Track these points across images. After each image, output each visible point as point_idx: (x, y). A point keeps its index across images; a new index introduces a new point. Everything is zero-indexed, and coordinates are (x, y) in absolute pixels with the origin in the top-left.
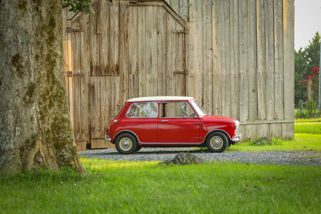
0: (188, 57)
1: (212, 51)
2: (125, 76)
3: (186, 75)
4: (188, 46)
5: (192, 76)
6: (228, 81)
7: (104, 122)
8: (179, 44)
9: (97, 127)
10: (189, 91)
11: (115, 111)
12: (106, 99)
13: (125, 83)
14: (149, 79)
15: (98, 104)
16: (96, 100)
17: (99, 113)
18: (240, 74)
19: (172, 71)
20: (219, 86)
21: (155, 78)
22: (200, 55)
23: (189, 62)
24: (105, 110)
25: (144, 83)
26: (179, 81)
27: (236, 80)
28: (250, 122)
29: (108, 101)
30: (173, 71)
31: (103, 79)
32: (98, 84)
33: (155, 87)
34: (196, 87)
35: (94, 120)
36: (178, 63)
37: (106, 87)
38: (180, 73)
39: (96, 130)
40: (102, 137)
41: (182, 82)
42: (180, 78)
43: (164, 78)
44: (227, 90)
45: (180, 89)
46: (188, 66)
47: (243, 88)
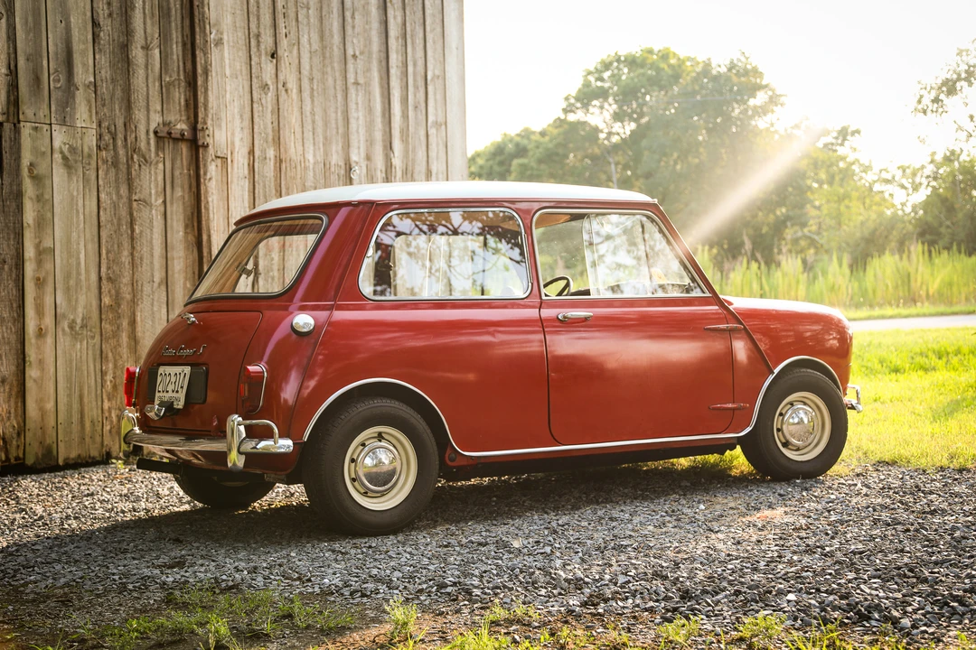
0: (206, 72)
1: (275, 61)
3: (200, 150)
4: (201, 24)
5: (219, 154)
8: (169, 9)
10: (211, 216)
14: (65, 149)
18: (351, 167)
19: (149, 124)
21: (86, 150)
22: (241, 70)
23: (210, 93)
25: (42, 169)
26: (177, 173)
30: (153, 126)
33: (90, 190)
34: (234, 204)
36: (168, 90)
38: (178, 136)
41: (186, 177)
42: (179, 158)
43: (121, 152)
45: (181, 210)
46: (205, 109)
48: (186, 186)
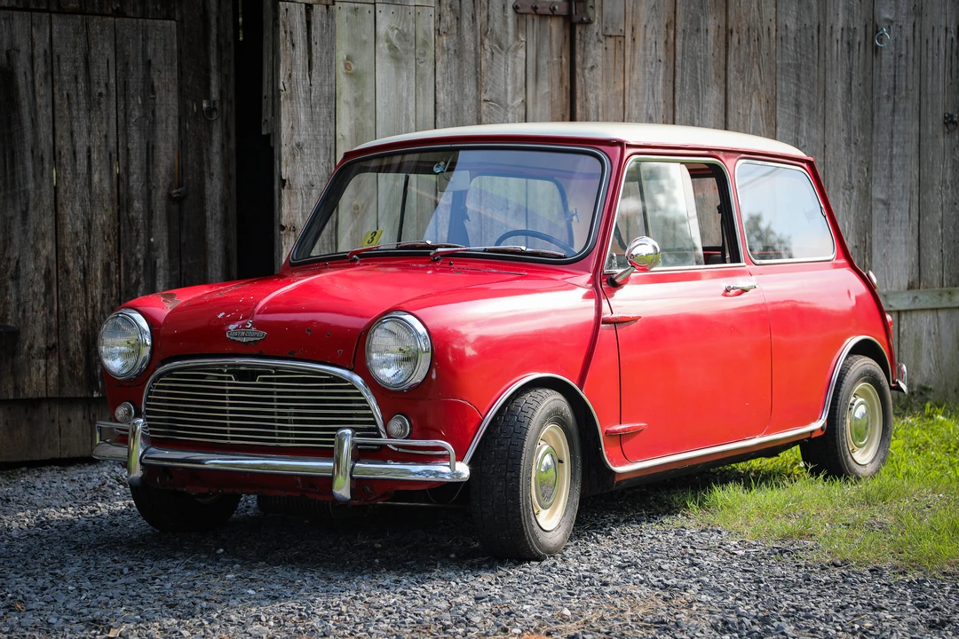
2: (213, 21)
3: (578, 28)
5: (610, 32)
6: (809, 69)
7: (80, 300)
9: (38, 328)
11: (149, 235)
12: (95, 156)
13: (213, 63)
15: (38, 187)
16: (29, 164)
17: (50, 246)
18: (876, 30)
20: (763, 92)
24: (89, 226)
26: (543, 62)
27: (856, 64)
28: (926, 299)
29: (106, 172)
31: (70, 29)
32: (40, 62)
34: (635, 100)
35: (18, 286)
37: (88, 80)
38: (547, 11)
39: (31, 347)
40: (69, 393)
41: (556, 67)
42: (547, 42)
44: (805, 119)
45: (547, 111)
47: (890, 105)
48: (556, 80)
